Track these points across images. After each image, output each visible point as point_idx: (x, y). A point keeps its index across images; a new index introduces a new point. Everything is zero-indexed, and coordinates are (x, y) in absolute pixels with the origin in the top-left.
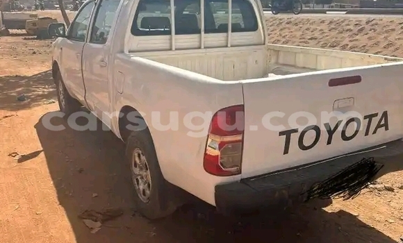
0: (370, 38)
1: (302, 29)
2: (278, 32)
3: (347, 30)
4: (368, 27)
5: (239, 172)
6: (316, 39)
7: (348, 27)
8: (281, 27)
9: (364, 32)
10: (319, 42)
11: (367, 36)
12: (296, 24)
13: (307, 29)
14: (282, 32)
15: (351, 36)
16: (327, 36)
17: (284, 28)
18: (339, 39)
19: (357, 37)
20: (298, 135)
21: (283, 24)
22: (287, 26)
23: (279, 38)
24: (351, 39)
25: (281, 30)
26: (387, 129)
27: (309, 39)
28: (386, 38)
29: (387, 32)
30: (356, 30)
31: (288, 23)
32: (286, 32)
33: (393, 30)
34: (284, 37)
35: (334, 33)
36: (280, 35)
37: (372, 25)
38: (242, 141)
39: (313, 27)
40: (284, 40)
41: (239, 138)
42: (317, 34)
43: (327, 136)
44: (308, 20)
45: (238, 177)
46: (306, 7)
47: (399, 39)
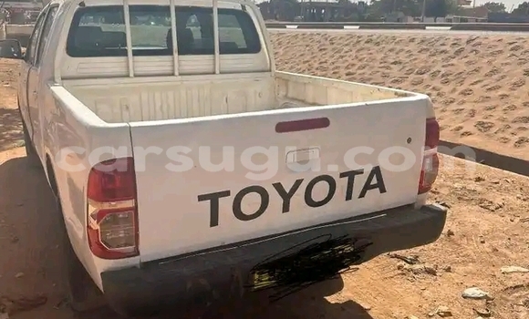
0: (469, 63)
1: (385, 50)
2: (353, 53)
3: (442, 52)
4: (469, 48)
5: (137, 253)
6: (400, 63)
7: (443, 48)
8: (358, 47)
9: (463, 54)
10: (404, 67)
11: (466, 60)
12: (378, 44)
13: (391, 50)
14: (358, 54)
15: (446, 60)
16: (415, 59)
17: (362, 49)
18: (430, 63)
19: (454, 61)
20: (230, 200)
21: (362, 43)
22: (367, 45)
23: (355, 62)
24: (445, 64)
25: (358, 51)
26: (383, 190)
27: (392, 63)
28: (490, 62)
29: (492, 54)
30: (452, 51)
31: (367, 42)
32: (364, 54)
33: (501, 52)
34: (360, 60)
35: (424, 56)
36: (357, 57)
37: (474, 46)
38: (135, 209)
39: (398, 47)
40: (360, 64)
41: (129, 204)
42: (402, 57)
43: (280, 201)
44: (394, 38)
45: (134, 261)
46: (415, 20)
47: (506, 64)
